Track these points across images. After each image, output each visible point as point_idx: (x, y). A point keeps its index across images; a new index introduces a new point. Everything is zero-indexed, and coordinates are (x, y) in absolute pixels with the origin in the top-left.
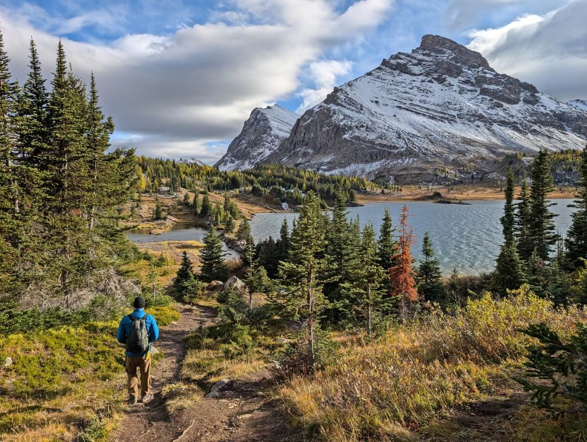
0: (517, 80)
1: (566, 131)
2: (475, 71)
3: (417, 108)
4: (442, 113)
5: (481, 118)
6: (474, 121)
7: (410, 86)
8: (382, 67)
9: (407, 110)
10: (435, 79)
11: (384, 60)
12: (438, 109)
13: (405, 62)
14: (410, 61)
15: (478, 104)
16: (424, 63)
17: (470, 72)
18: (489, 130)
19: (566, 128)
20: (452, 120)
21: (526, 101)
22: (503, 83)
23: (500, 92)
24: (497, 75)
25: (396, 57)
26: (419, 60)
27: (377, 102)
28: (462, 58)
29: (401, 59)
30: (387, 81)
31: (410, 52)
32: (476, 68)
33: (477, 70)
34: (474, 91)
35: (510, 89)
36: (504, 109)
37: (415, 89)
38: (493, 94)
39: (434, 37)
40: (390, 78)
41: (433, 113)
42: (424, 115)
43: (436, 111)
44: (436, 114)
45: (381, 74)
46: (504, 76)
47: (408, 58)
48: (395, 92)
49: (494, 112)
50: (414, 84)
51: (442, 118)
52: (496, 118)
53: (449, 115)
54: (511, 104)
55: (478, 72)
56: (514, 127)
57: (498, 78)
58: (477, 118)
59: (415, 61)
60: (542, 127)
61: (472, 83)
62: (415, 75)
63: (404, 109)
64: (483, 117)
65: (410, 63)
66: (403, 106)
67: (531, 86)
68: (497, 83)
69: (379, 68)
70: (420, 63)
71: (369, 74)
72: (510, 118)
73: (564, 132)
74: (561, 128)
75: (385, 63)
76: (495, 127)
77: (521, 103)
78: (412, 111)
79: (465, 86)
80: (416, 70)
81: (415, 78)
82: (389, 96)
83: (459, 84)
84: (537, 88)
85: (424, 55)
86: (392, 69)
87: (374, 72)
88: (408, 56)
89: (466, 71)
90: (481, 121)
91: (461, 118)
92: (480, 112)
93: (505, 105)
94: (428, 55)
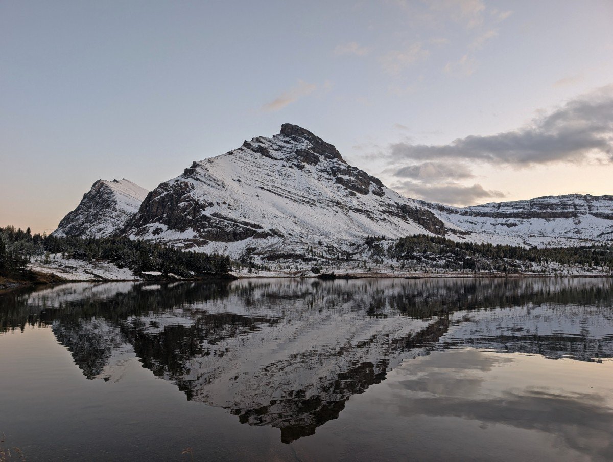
0: (365, 174)
1: (408, 221)
2: (330, 161)
3: (279, 190)
4: (303, 197)
5: (338, 204)
6: (332, 206)
7: (272, 169)
8: (243, 148)
9: (270, 191)
10: (295, 165)
11: (246, 141)
12: (300, 193)
13: (266, 146)
14: (271, 146)
15: (335, 191)
16: (284, 149)
17: (326, 162)
18: (346, 215)
19: (408, 219)
20: (313, 205)
21: (374, 193)
22: (355, 175)
23: (353, 182)
24: (349, 167)
25: (258, 140)
26: (281, 146)
27: (239, 181)
28: (319, 149)
29: (262, 143)
30: (248, 162)
31: (271, 137)
32: (332, 159)
33: (332, 160)
34: (331, 179)
35: (361, 180)
36: (357, 198)
37: (276, 172)
38: (347, 184)
39: (292, 126)
40: (252, 159)
41: (294, 196)
42: (286, 197)
43: (297, 195)
44: (298, 197)
45: (242, 154)
46: (355, 168)
47: (269, 143)
48: (258, 173)
49: (349, 199)
50: (275, 168)
51: (304, 201)
52: (350, 205)
53: (310, 199)
54: (362, 193)
55: (333, 163)
56: (368, 214)
57: (350, 170)
58: (334, 204)
59: (276, 147)
60: (390, 216)
61: (328, 172)
62: (276, 159)
63: (267, 190)
64: (340, 204)
65: (271, 148)
66: (266, 187)
67: (378, 180)
68: (350, 175)
69: (241, 149)
70: (280, 149)
71: (231, 153)
72: (363, 206)
73: (407, 222)
74: (404, 218)
75: (246, 144)
76: (351, 213)
77: (371, 194)
78: (275, 193)
79: (323, 174)
80: (277, 155)
81: (276, 162)
82: (252, 177)
83: (317, 172)
84: (382, 182)
85: (284, 142)
86: (254, 151)
87: (235, 152)
88: (270, 141)
89: (323, 160)
90: (339, 207)
91: (320, 203)
92: (337, 199)
93: (358, 195)
94: (288, 142)
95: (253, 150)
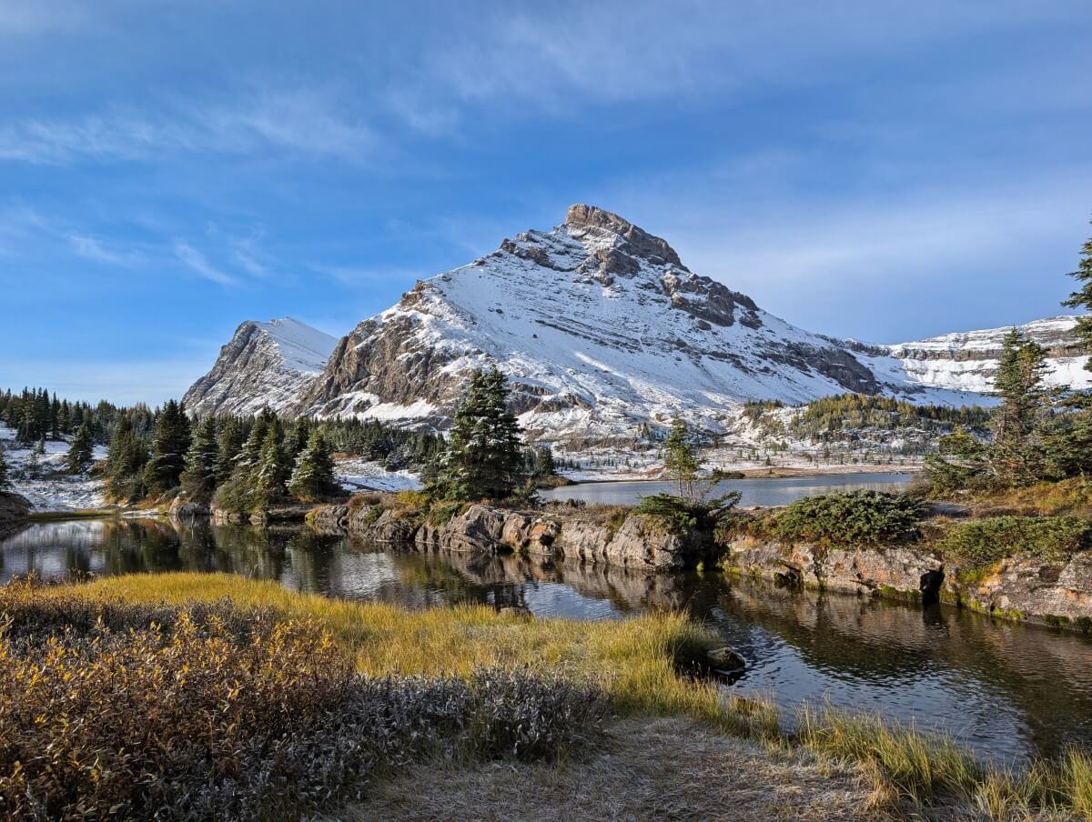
0: (724, 288)
1: (809, 371)
2: (659, 269)
3: (574, 325)
4: (615, 335)
5: (681, 344)
6: (670, 350)
7: (555, 288)
8: (502, 252)
9: (555, 327)
10: (596, 278)
11: (506, 240)
12: (609, 328)
13: (543, 247)
14: (551, 247)
15: (672, 323)
16: (575, 251)
17: (652, 270)
18: (697, 365)
19: (809, 367)
20: (636, 348)
21: (743, 322)
22: (707, 291)
23: (703, 305)
24: (696, 277)
25: (527, 237)
26: (569, 247)
27: (500, 312)
28: (637, 247)
29: (535, 241)
30: (513, 278)
31: (550, 231)
32: (663, 265)
33: (662, 267)
34: (662, 301)
35: (717, 301)
36: (714, 333)
37: (564, 295)
38: (693, 309)
40: (520, 272)
41: (599, 334)
42: (585, 337)
43: (606, 332)
44: (606, 336)
45: (501, 264)
46: (707, 280)
47: (547, 241)
48: (532, 296)
49: (698, 337)
50: (562, 285)
51: (617, 343)
52: (704, 346)
53: (627, 338)
54: (721, 325)
55: (665, 271)
56: (736, 361)
57: (698, 283)
58: (674, 346)
59: (560, 248)
60: (776, 363)
61: (658, 289)
62: (562, 270)
63: (550, 325)
64: (684, 344)
65: (551, 250)
66: (547, 321)
67: (748, 298)
68: (701, 291)
69: (498, 255)
70: (567, 250)
71: (480, 263)
72: (726, 348)
73: (807, 373)
74: (801, 366)
75: (507, 245)
76: (705, 360)
77: (737, 324)
78: (565, 330)
79: (647, 292)
80: (563, 261)
81: (561, 275)
82: (521, 303)
83: (636, 289)
84: (755, 302)
85: (575, 237)
86: (521, 257)
87: (487, 260)
88: (548, 237)
89: (646, 268)
90: (683, 351)
91: (649, 345)
92: (679, 335)
93: (715, 327)
94: (582, 238)
95: (519, 255)
